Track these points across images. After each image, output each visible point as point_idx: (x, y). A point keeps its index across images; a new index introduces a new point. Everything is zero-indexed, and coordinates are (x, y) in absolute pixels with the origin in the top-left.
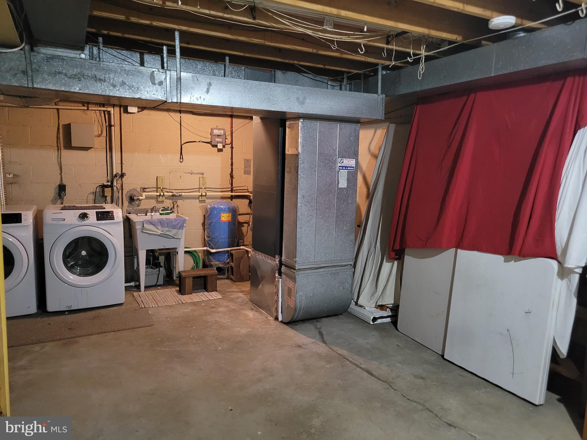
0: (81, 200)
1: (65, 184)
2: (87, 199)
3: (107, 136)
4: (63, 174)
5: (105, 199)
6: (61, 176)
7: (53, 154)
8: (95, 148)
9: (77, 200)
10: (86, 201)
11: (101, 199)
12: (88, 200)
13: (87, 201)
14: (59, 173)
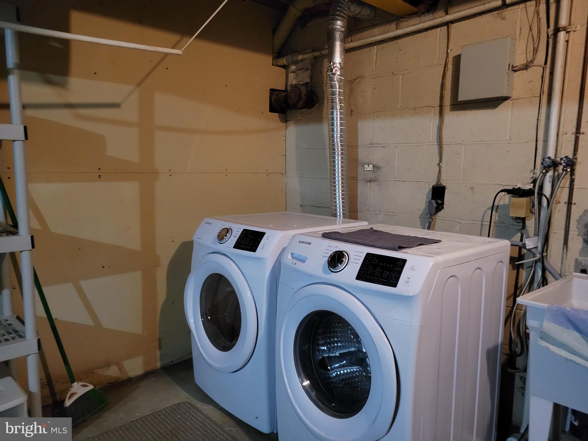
0: (470, 222)
1: (444, 185)
2: (482, 221)
3: (546, 63)
4: (443, 164)
5: (521, 224)
6: (440, 167)
7: (432, 122)
8: (513, 99)
9: (463, 222)
10: (480, 225)
11: (513, 225)
12: (484, 223)
13: (482, 224)
14: (438, 162)
